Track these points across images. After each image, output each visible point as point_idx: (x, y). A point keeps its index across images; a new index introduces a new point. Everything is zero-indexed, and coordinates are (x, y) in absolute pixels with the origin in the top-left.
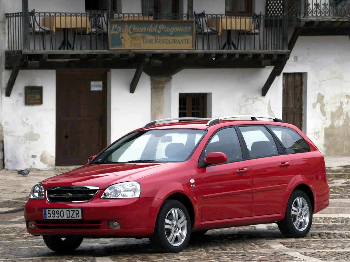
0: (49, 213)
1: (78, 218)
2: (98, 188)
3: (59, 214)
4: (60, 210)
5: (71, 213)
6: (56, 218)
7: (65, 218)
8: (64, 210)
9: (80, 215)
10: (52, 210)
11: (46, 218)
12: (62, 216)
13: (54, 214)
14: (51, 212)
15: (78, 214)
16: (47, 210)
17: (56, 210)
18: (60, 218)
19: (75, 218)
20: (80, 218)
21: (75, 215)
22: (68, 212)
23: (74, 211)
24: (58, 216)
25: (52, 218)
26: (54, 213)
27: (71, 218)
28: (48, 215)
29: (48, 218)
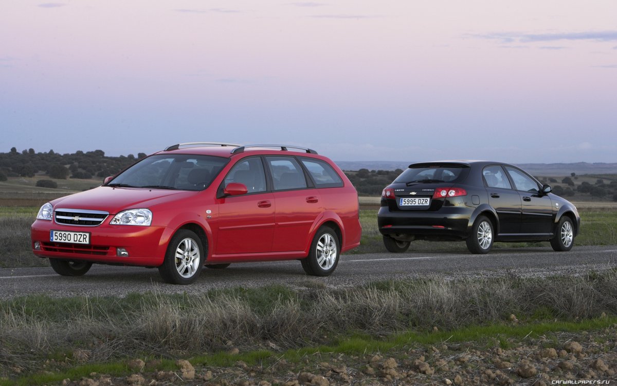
0: (55, 236)
1: (85, 243)
2: (108, 213)
3: (66, 237)
4: (67, 233)
5: (79, 237)
6: (62, 241)
7: (72, 241)
8: (71, 233)
9: (87, 239)
10: (59, 232)
11: (52, 240)
12: (69, 239)
13: (61, 237)
14: (58, 235)
15: (85, 238)
16: (54, 232)
17: (63, 233)
18: (67, 241)
19: (82, 243)
20: (88, 243)
21: (82, 240)
22: (76, 236)
23: (81, 235)
24: (65, 239)
25: (58, 241)
26: (61, 235)
27: (78, 242)
28: (55, 237)
29: (54, 240)
